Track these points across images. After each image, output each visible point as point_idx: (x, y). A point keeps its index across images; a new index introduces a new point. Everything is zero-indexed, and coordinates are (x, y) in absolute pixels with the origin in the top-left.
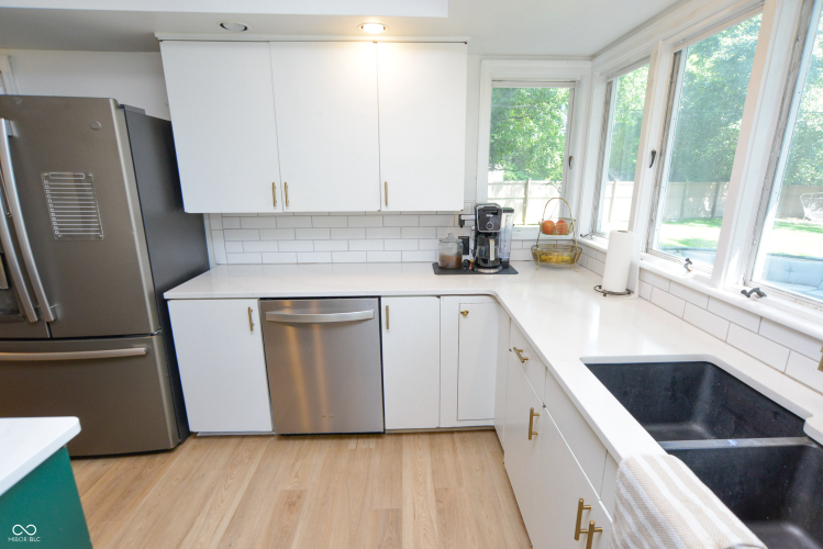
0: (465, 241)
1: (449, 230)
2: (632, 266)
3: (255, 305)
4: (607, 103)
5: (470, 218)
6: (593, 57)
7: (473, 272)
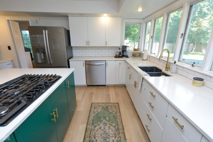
0: (120, 52)
1: (117, 50)
2: (148, 55)
3: (84, 62)
4: (146, 27)
5: (121, 48)
6: (143, 19)
7: (121, 57)
